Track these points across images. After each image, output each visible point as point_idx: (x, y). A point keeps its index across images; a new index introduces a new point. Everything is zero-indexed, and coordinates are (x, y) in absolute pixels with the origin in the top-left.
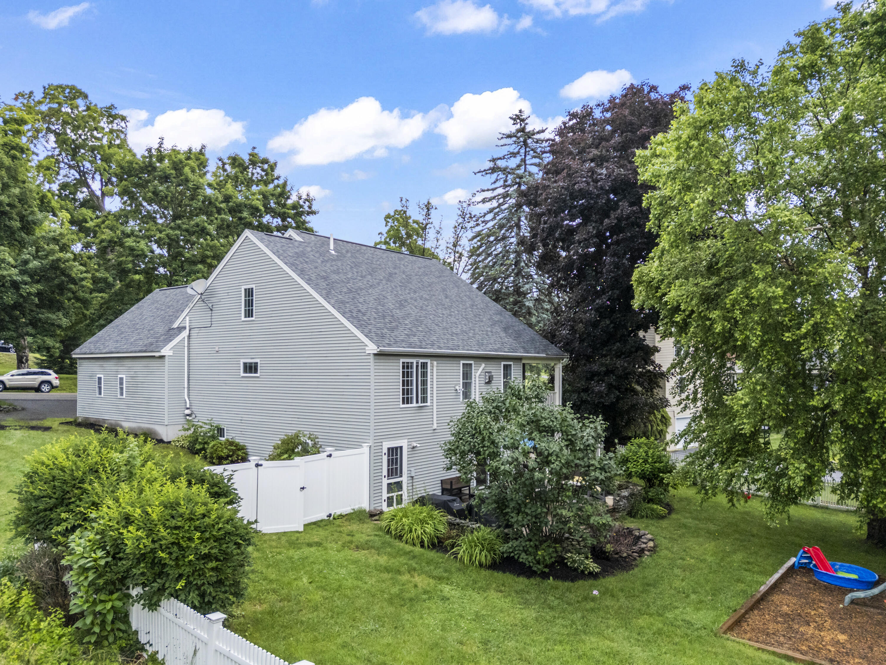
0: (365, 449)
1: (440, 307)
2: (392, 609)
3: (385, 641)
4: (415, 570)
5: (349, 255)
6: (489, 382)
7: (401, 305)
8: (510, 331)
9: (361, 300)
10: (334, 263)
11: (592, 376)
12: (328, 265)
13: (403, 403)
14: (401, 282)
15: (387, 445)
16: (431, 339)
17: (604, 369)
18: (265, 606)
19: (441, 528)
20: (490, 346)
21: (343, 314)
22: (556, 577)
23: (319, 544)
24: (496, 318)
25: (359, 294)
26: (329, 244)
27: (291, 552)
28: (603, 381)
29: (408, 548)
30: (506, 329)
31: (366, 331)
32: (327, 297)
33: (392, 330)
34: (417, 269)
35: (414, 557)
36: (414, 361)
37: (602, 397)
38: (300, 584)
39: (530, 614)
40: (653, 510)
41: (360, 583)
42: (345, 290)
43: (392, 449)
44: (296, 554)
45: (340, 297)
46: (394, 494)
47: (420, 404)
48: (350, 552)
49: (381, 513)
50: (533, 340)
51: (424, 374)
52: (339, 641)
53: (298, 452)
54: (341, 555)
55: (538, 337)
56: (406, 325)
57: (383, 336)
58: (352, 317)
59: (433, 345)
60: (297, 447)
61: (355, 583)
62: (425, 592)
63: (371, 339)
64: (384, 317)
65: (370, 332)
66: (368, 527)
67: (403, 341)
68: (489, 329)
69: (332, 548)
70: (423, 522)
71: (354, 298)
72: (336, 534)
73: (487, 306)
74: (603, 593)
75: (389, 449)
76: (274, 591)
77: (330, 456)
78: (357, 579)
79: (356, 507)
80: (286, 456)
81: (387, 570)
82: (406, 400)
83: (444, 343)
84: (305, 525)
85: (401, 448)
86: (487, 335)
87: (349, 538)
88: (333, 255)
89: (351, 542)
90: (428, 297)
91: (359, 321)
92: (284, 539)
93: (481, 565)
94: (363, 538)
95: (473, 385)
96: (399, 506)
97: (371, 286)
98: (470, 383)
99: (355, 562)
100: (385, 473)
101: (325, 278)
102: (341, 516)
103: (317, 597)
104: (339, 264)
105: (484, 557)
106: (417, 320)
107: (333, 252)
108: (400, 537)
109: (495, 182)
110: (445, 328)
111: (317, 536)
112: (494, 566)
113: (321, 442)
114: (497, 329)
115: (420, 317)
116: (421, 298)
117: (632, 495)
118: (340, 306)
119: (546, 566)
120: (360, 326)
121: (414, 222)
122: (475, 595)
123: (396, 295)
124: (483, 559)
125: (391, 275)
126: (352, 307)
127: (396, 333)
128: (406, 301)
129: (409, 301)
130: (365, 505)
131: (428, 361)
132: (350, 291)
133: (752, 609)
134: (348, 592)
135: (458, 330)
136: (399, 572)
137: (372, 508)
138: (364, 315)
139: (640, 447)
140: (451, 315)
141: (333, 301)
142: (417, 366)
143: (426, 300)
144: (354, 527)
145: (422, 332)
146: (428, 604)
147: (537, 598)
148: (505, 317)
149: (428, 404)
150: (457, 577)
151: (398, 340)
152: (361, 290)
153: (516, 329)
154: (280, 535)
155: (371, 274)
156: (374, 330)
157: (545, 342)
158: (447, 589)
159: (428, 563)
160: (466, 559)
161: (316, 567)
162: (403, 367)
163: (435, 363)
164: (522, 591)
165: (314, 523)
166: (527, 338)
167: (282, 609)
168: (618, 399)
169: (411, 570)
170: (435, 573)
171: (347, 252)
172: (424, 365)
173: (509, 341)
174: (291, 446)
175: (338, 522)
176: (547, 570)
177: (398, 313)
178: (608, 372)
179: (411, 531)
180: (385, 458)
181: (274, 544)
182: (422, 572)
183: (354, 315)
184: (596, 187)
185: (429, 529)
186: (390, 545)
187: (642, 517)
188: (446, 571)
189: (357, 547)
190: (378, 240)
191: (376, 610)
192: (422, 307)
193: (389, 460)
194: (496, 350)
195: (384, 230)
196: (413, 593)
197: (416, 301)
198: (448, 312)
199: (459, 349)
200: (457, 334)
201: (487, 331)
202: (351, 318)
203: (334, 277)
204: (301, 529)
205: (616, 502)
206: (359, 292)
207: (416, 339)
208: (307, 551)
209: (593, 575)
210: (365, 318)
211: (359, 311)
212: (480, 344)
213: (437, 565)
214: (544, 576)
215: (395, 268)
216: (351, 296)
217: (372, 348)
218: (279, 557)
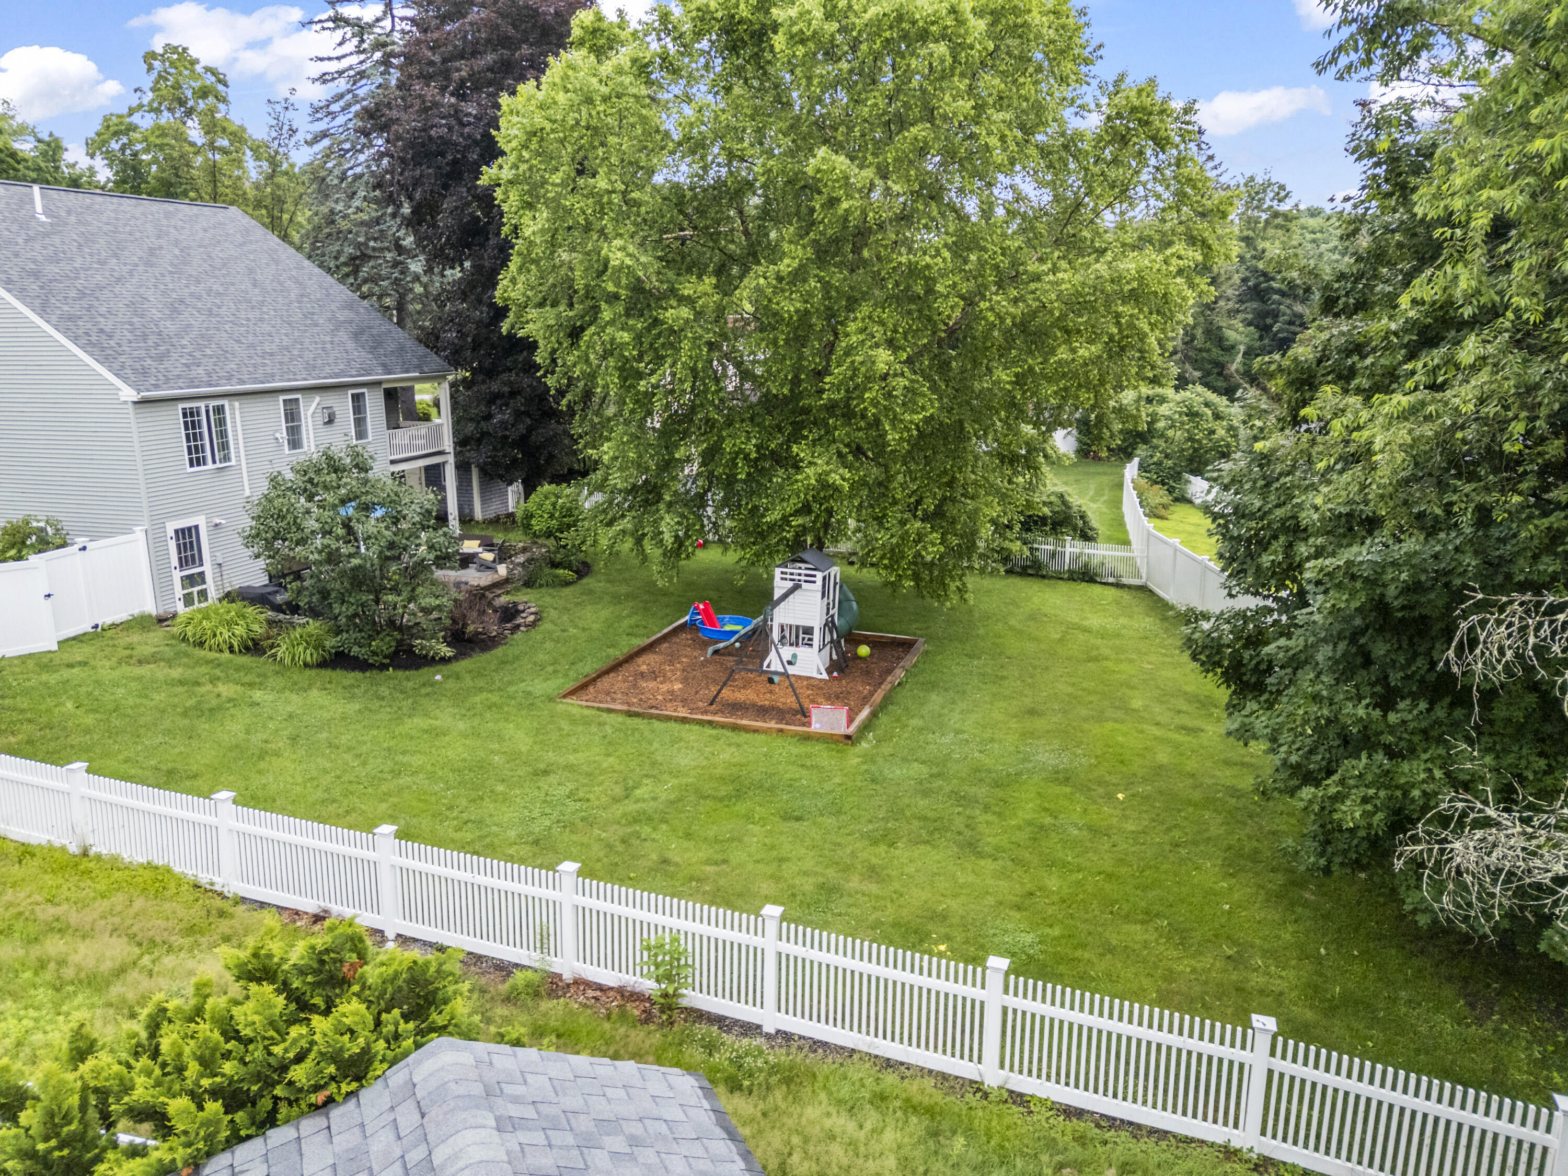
0: (139, 534)
1: (244, 305)
2: (186, 722)
3: (177, 750)
4: (218, 679)
5: (73, 219)
6: (330, 421)
7: (174, 310)
8: (365, 337)
9: (103, 310)
10: (47, 241)
11: (493, 398)
12: (37, 246)
13: (192, 465)
14: (172, 264)
15: (171, 527)
16: (227, 368)
17: (506, 389)
18: (20, 737)
19: (256, 627)
20: (327, 370)
21: (75, 339)
22: (397, 667)
23: (84, 664)
24: (342, 316)
25: (97, 299)
26: (32, 201)
27: (45, 677)
28: (507, 405)
29: (214, 655)
30: (356, 336)
31: (116, 366)
32: (43, 311)
33: (160, 358)
34: (201, 234)
35: (219, 665)
36: (202, 405)
37: (506, 429)
38: (64, 709)
39: (354, 707)
40: (557, 576)
41: (144, 701)
42: (73, 293)
43: (183, 530)
44: (52, 679)
45: (66, 308)
46: (195, 590)
47: (218, 465)
48: (129, 669)
49: (175, 616)
50: (402, 349)
51: (221, 422)
52: (121, 757)
53: (32, 545)
54: (116, 674)
55: (410, 344)
56: (183, 347)
57: (145, 372)
58: (90, 343)
59: (229, 378)
60: (29, 536)
61: (138, 701)
62: (230, 700)
63: (125, 380)
64: (145, 337)
65: (123, 367)
66: (157, 637)
67: (179, 377)
68: (328, 339)
69: (103, 667)
70: (230, 624)
71: (91, 306)
72: (108, 650)
73: (328, 295)
74: (446, 677)
75: (176, 531)
76: (30, 721)
77: (84, 548)
78: (140, 696)
79: (136, 612)
80: (12, 552)
81: (181, 683)
82: (196, 460)
83: (250, 373)
84: (59, 643)
85: (197, 527)
86: (324, 349)
87: (128, 652)
88: (43, 224)
89: (131, 657)
90: (221, 290)
91: (103, 349)
92: (31, 664)
93: (306, 665)
94: (148, 650)
95: (303, 429)
96: (203, 605)
97: (118, 280)
98: (299, 427)
99: (139, 679)
100: (175, 562)
101: (36, 274)
102: (114, 626)
103: (89, 720)
104: (57, 240)
105: (310, 656)
106: (202, 336)
107: (43, 218)
108: (201, 644)
109: (340, 44)
110: (252, 346)
111: (79, 653)
112: (323, 664)
113: (66, 526)
114: (343, 336)
115: (208, 329)
116: (209, 292)
117: (530, 561)
118: (67, 324)
119: (385, 657)
120: (105, 360)
121: (208, 69)
122: (294, 697)
123: (164, 293)
124: (309, 659)
125: (152, 251)
126: (89, 326)
127: (167, 364)
128: (182, 301)
129: (188, 301)
130: (151, 608)
131: (225, 402)
132: (82, 295)
133: (607, 672)
134: (130, 712)
135: (274, 346)
136: (198, 684)
137: (161, 612)
138: (110, 337)
139: (546, 498)
140: (262, 320)
141: (54, 319)
142: (207, 412)
143: (219, 294)
144: (135, 638)
145: (211, 357)
146: (232, 711)
147: (366, 692)
148: (357, 313)
149: (233, 463)
150: (272, 681)
151: (170, 375)
152: (101, 288)
153: (375, 332)
154: (24, 659)
155: (116, 256)
156: (129, 362)
157: (422, 350)
158: (257, 695)
159: (237, 670)
160: (287, 661)
161: (83, 690)
162: (185, 415)
163: (237, 404)
164: (352, 686)
165: (74, 638)
166: (391, 346)
167: (43, 737)
168: (530, 429)
169: (213, 680)
170: (246, 679)
171: (69, 212)
172: (219, 410)
173: (360, 355)
174: (18, 538)
175: (109, 633)
176: (387, 661)
177: (170, 327)
178: (513, 394)
179: (215, 636)
180: (172, 545)
181: (17, 670)
182: (228, 679)
183: (94, 339)
184: (462, 135)
185: (240, 630)
186: (186, 655)
187: (541, 586)
188: (259, 676)
189: (140, 662)
190: (135, 103)
191: (167, 724)
192: (210, 310)
193: (178, 546)
194: (337, 376)
195: (147, 82)
196: (214, 702)
197: (199, 298)
198: (257, 313)
199: (274, 381)
200: (271, 354)
201: (324, 343)
202: (89, 346)
203: (51, 270)
204: (55, 647)
205: (510, 571)
206: (98, 294)
207: (201, 370)
208: (66, 674)
209: (445, 660)
210: (112, 343)
211: (101, 331)
212: (310, 368)
213: (247, 670)
214: (383, 667)
215: (159, 237)
216: (84, 303)
217: (129, 394)
218: (28, 684)
